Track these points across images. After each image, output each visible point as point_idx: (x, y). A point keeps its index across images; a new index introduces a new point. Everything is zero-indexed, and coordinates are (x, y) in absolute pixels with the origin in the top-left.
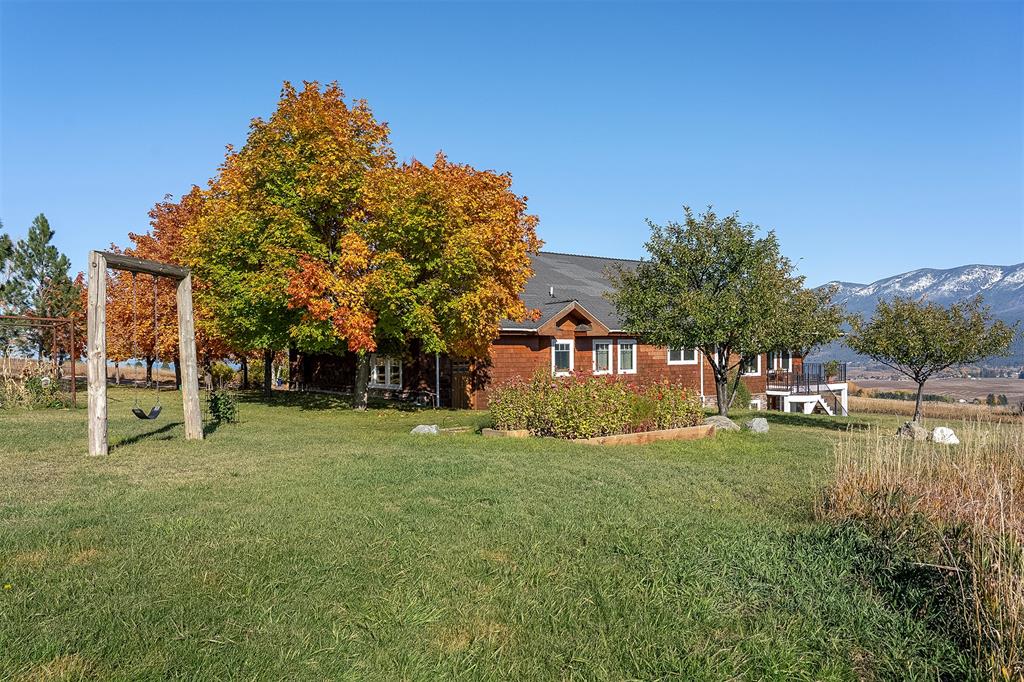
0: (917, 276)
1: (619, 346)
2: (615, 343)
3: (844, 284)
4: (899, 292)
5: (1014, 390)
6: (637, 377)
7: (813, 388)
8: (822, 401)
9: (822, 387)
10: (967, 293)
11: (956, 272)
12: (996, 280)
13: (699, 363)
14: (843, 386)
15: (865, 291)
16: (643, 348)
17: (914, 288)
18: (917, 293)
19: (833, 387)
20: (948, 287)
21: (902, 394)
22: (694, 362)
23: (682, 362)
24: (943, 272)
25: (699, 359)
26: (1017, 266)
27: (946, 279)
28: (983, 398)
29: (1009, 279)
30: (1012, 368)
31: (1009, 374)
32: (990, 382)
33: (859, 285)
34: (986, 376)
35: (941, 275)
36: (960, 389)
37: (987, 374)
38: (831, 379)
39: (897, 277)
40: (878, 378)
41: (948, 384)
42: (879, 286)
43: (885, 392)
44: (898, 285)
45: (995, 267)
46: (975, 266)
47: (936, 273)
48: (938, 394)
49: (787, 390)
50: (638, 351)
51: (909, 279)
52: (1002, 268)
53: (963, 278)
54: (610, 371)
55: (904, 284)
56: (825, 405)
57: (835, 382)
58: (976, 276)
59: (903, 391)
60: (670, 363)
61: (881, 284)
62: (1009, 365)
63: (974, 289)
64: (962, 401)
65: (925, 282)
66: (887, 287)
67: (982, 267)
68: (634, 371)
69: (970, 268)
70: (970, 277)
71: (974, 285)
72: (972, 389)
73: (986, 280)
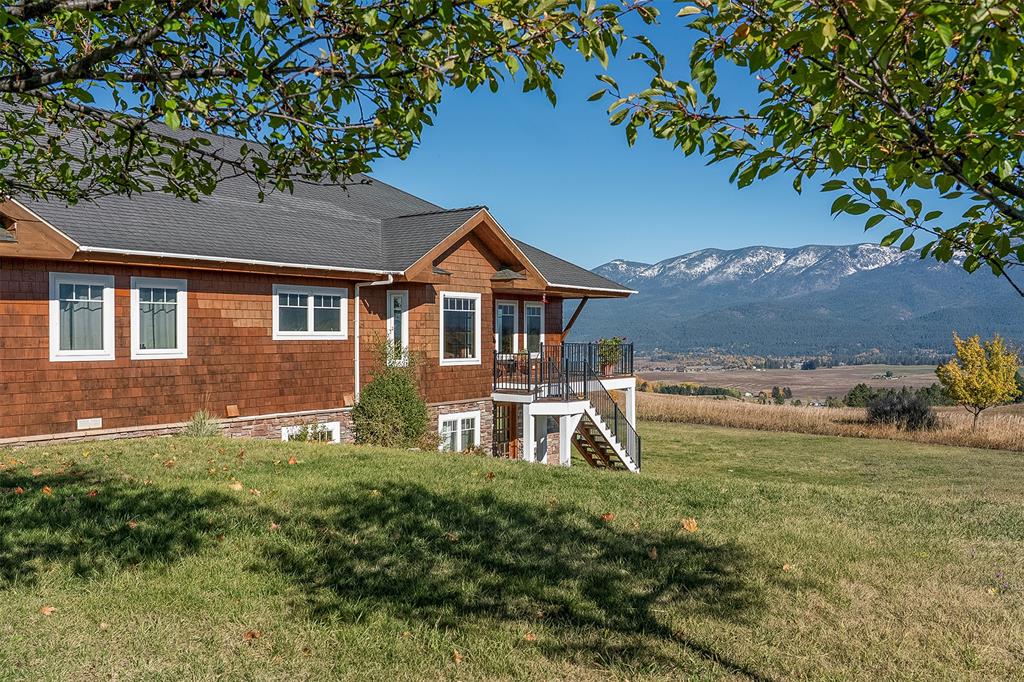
0: (702, 257)
1: (135, 294)
2: (122, 286)
3: (629, 264)
4: (685, 273)
5: (797, 382)
6: (187, 367)
7: (577, 387)
8: (592, 412)
9: (593, 386)
10: (751, 276)
11: (741, 253)
12: (779, 263)
13: (351, 337)
14: (630, 383)
15: (650, 271)
16: (205, 301)
17: (699, 270)
18: (703, 276)
19: (610, 385)
20: (733, 269)
21: (688, 387)
22: (342, 334)
23: (311, 334)
24: (728, 253)
25: (351, 328)
26: (799, 249)
27: (731, 260)
28: (768, 391)
29: (791, 262)
30: (794, 358)
31: (792, 365)
32: (775, 374)
33: (644, 265)
34: (770, 367)
35: (727, 256)
36: (746, 381)
37: (771, 365)
38: (610, 370)
39: (683, 257)
40: (663, 370)
41: (734, 376)
42: (664, 266)
43: (670, 385)
44: (683, 266)
45: (778, 250)
46: (759, 248)
47: (722, 254)
48: (723, 387)
49: (528, 392)
50: (192, 307)
51: (695, 259)
52: (786, 251)
53: (748, 260)
54: (108, 353)
55: (689, 265)
56: (597, 419)
57: (616, 376)
58: (760, 258)
59: (689, 384)
60: (278, 335)
61: (667, 264)
62: (791, 356)
63: (758, 273)
64: (748, 394)
65: (710, 264)
66: (673, 268)
67: (766, 248)
68: (181, 352)
69: (753, 250)
70: (755, 260)
71: (758, 268)
72: (757, 381)
73: (769, 264)
